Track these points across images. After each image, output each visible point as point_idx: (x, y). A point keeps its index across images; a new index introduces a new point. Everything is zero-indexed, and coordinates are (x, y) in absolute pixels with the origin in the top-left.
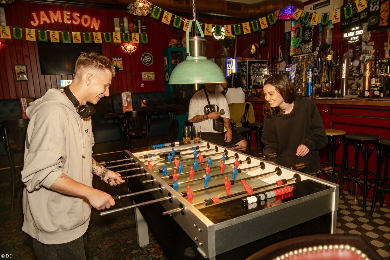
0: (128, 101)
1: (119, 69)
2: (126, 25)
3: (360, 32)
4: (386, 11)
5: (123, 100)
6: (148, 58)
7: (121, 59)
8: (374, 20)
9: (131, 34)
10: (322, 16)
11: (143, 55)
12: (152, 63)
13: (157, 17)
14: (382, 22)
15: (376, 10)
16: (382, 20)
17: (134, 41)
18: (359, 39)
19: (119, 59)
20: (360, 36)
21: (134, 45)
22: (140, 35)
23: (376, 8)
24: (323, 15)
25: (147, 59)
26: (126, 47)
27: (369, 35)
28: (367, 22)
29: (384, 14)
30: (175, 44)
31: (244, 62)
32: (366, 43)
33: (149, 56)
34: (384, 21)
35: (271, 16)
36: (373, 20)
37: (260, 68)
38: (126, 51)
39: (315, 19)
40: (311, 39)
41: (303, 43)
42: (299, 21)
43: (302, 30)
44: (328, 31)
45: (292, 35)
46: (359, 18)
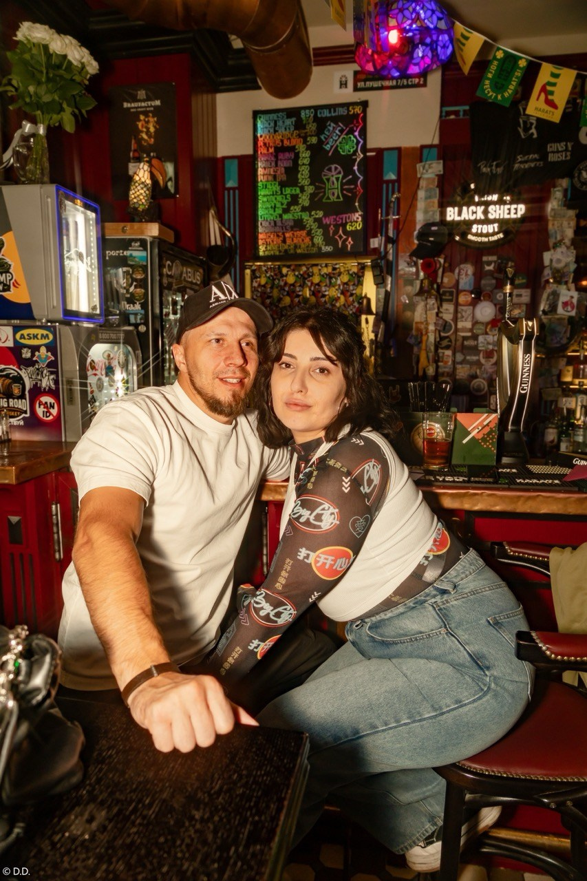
18: (502, 232)
28: (570, 177)
37: (185, 288)
40: (357, 204)
41: (320, 214)
42: (288, 122)
43: (307, 161)
44: (423, 183)
45: (260, 171)
46: (544, 156)
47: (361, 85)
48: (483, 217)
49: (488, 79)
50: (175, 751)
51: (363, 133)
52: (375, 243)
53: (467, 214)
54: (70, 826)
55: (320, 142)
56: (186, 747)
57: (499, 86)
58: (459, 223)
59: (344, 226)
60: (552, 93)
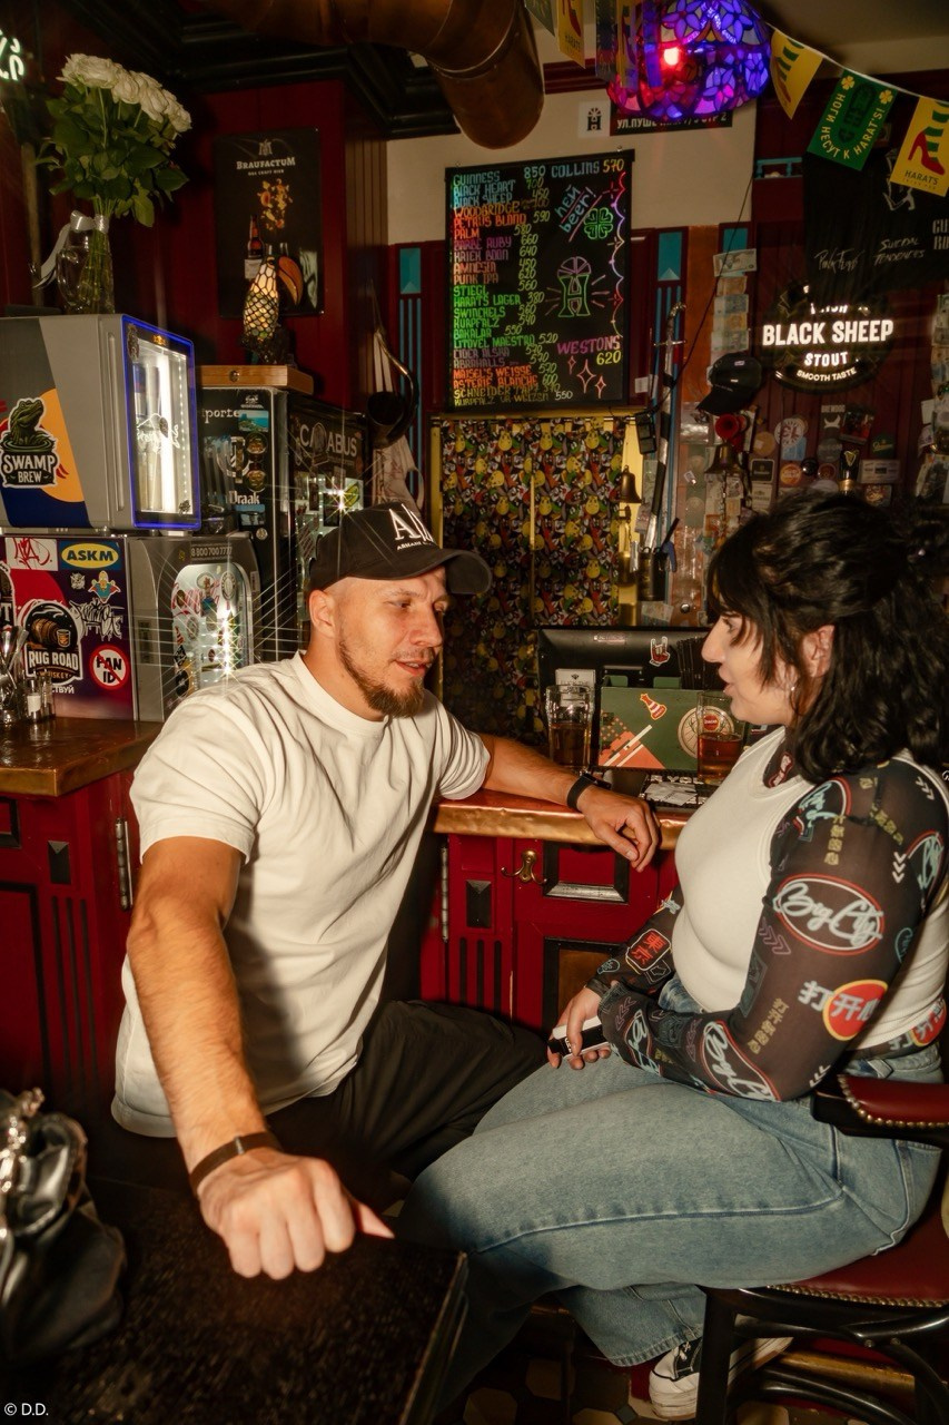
3: (859, 331)
40: (613, 322)
41: (553, 338)
42: (503, 186)
43: (532, 251)
44: (723, 287)
45: (457, 268)
46: (926, 240)
47: (622, 123)
48: (822, 341)
49: (829, 124)
50: (263, 1276)
51: (626, 204)
52: (642, 385)
53: (796, 335)
54: (98, 1397)
55: (555, 219)
56: (279, 1271)
57: (845, 137)
58: (783, 350)
59: (592, 357)
60: (935, 147)
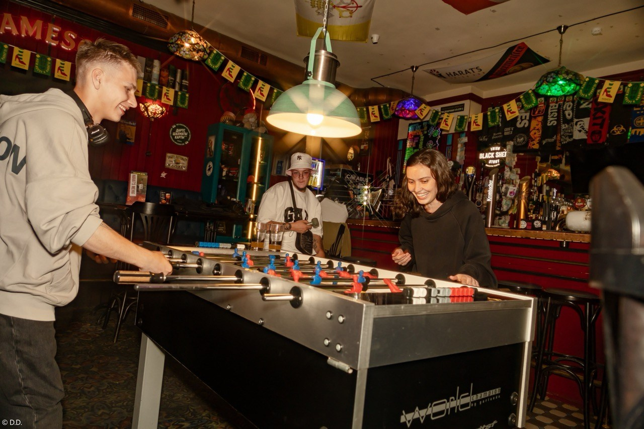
0: (140, 188)
1: (128, 140)
2: (156, 71)
3: (502, 155)
4: (538, 129)
5: (131, 186)
6: (181, 132)
7: (134, 124)
8: (522, 139)
9: (162, 88)
10: (458, 119)
11: (174, 127)
12: (187, 143)
13: (216, 67)
14: (532, 143)
15: (524, 126)
16: (532, 141)
17: (164, 100)
18: (500, 163)
19: (130, 123)
20: (502, 161)
21: (162, 105)
22: (176, 93)
23: (525, 124)
24: (459, 117)
25: (180, 134)
26: (149, 106)
27: (514, 158)
28: (512, 141)
29: (535, 134)
30: (230, 120)
31: (336, 170)
32: (511, 169)
33: (183, 130)
34: (535, 142)
35: (385, 106)
36: (520, 138)
37: (358, 183)
38: (146, 112)
39: (447, 122)
42: (419, 127)
43: (422, 140)
44: (459, 146)
45: (408, 144)
48: (493, 157)
58: (485, 159)
